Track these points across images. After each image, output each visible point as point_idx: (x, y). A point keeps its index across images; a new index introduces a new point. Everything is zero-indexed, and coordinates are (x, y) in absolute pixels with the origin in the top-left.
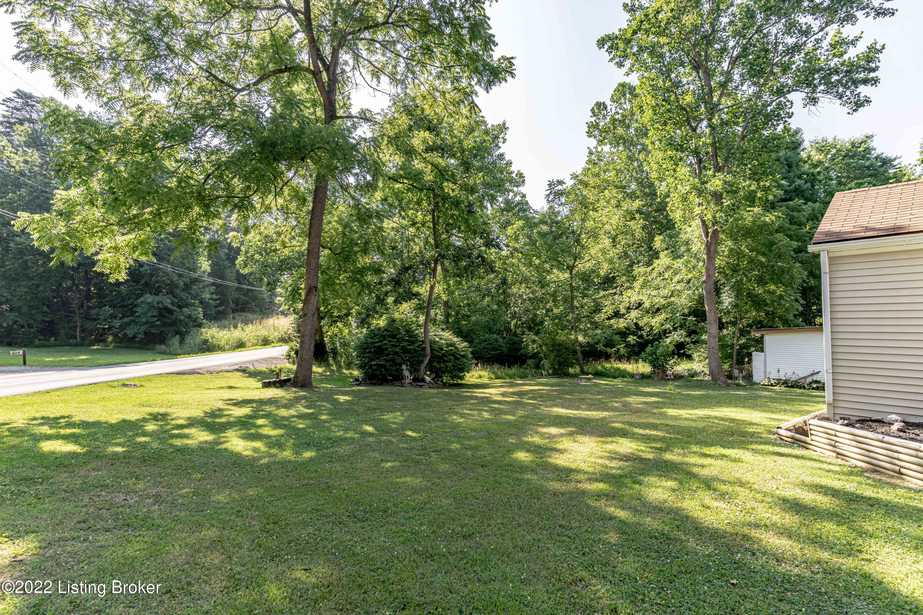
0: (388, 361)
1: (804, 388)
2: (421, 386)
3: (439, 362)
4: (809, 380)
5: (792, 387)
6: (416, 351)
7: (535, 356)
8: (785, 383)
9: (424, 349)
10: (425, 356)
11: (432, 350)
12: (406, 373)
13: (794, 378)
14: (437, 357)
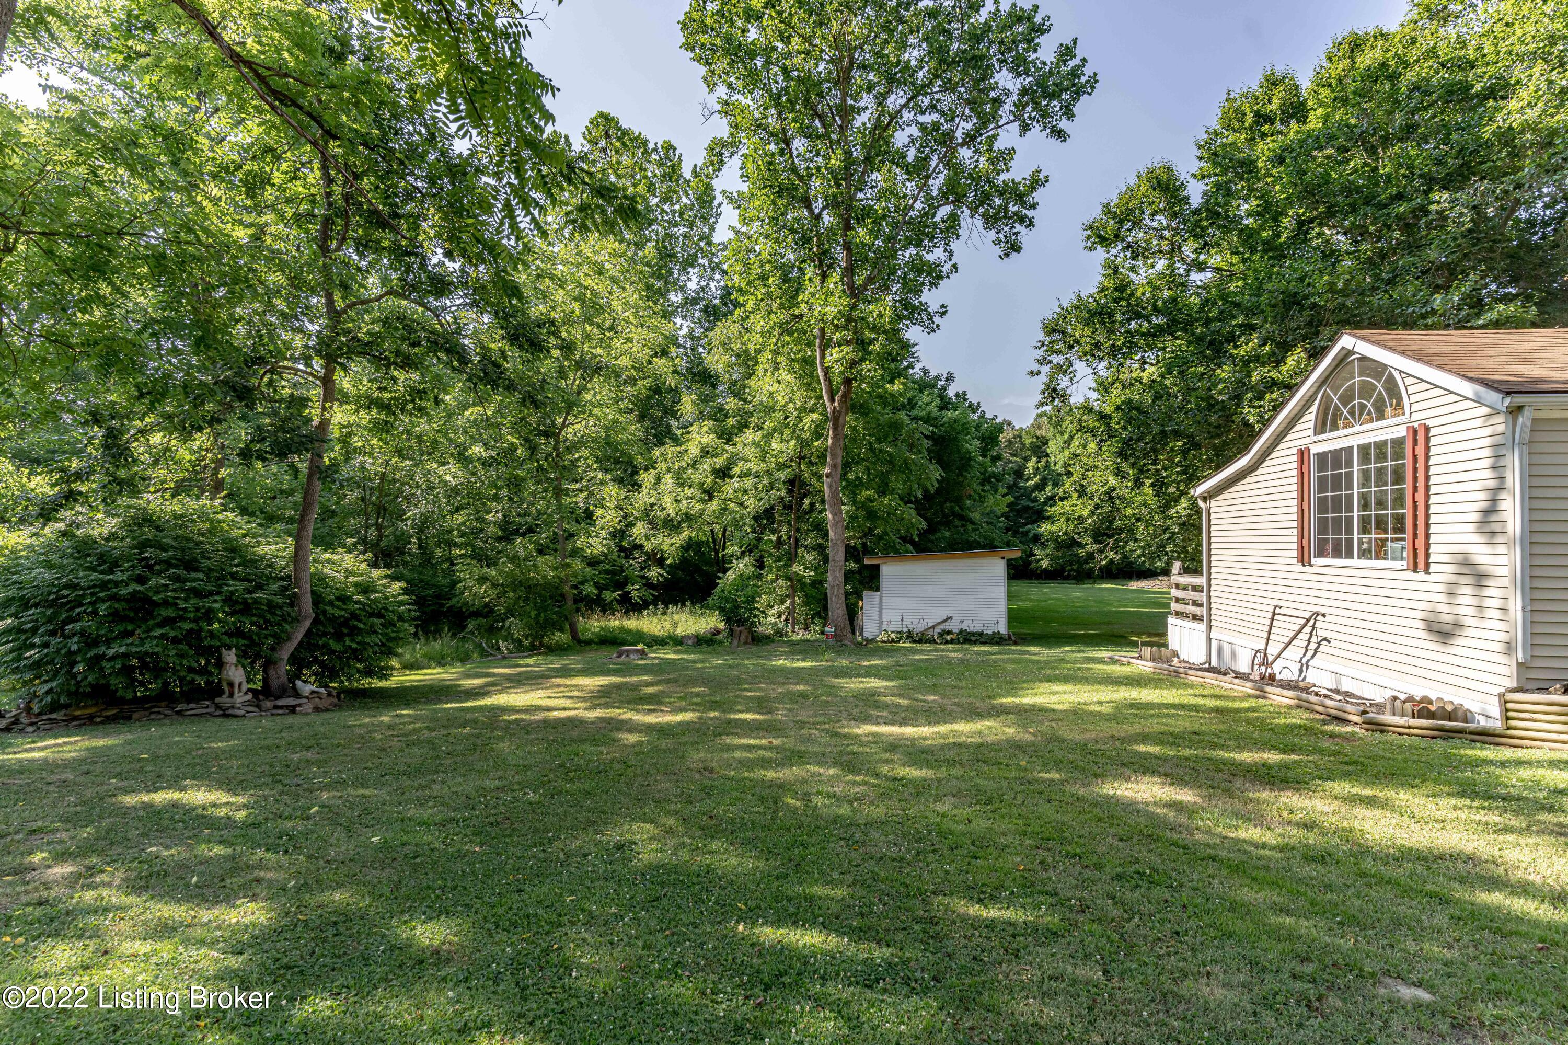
0: (175, 641)
1: (935, 642)
2: (292, 710)
3: (339, 637)
4: (938, 630)
5: (920, 641)
6: (271, 606)
7: (487, 611)
8: (910, 636)
9: (294, 600)
10: (297, 620)
11: (317, 600)
12: (236, 674)
13: (919, 629)
14: (333, 620)
